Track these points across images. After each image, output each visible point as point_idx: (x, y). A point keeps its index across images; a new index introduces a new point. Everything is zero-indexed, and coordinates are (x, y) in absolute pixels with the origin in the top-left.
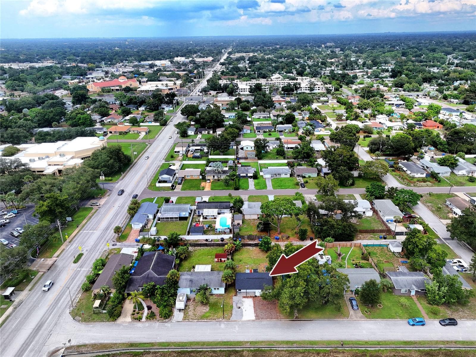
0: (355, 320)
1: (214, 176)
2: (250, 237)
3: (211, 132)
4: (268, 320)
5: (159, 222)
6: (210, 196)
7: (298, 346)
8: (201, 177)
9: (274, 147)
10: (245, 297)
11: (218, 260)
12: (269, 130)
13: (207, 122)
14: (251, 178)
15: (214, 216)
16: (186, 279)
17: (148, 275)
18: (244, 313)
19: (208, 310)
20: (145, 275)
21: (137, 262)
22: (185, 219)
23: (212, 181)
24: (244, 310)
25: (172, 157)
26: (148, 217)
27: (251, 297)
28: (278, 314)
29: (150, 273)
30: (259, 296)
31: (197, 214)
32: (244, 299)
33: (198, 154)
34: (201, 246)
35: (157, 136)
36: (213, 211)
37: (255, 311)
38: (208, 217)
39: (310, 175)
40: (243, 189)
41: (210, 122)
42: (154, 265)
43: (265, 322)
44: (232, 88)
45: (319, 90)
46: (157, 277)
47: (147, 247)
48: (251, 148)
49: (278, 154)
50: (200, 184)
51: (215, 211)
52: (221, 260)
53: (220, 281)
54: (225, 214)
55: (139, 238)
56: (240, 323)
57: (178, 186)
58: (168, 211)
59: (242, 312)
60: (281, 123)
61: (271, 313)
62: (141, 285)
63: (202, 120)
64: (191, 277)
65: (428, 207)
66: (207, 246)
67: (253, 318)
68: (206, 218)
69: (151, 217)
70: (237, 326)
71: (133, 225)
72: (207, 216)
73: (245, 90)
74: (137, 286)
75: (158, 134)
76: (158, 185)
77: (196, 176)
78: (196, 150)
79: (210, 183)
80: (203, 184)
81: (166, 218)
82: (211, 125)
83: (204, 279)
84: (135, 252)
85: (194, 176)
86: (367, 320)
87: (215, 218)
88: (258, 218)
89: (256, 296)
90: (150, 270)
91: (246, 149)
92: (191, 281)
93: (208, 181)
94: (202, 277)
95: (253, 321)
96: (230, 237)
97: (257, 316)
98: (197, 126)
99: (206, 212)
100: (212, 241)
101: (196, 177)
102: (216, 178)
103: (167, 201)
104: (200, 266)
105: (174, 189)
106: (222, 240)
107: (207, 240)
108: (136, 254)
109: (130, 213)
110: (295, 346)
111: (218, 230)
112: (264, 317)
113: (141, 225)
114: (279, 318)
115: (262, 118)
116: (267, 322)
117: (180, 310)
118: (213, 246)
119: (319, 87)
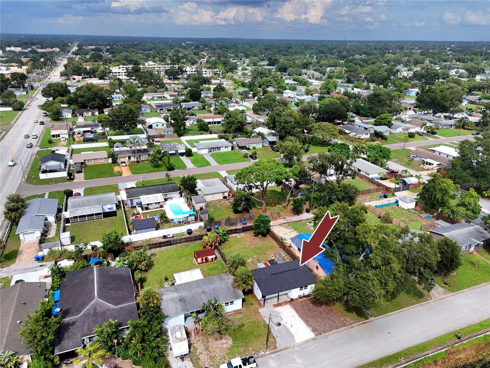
0: (441, 299)
1: (129, 158)
2: (229, 222)
3: (97, 113)
4: (334, 331)
5: (69, 224)
6: (136, 182)
7: (407, 360)
8: (110, 161)
9: (191, 123)
10: (276, 306)
11: (202, 259)
12: (174, 108)
13: (89, 100)
14: (183, 156)
15: (159, 203)
16: (171, 299)
17: (95, 309)
18: (293, 331)
19: (230, 342)
20: (89, 310)
21: (58, 293)
22: (113, 214)
23: (128, 164)
24: (289, 326)
25: (50, 142)
26: (46, 219)
27: (286, 303)
28: (342, 319)
29: (97, 304)
30: (296, 299)
31: (130, 205)
32: (278, 309)
33: (90, 136)
34: (160, 247)
35: (13, 122)
36: (156, 197)
37: (307, 322)
38: (150, 207)
39: (254, 145)
40: (179, 168)
41: (94, 100)
42: (100, 289)
43: (333, 335)
44: (103, 72)
45: (206, 74)
46: (113, 309)
47: (65, 264)
48: (163, 125)
49: (200, 130)
50: (113, 169)
51: (159, 197)
52: (206, 259)
53: (232, 289)
54: (174, 199)
55: (40, 254)
56: (297, 349)
57: (76, 175)
58: (80, 206)
59: (288, 330)
60: (185, 101)
61: (331, 320)
62: (86, 332)
63: (79, 99)
64: (180, 294)
65: (396, 162)
66: (171, 245)
67: (312, 335)
68: (147, 209)
69: (51, 219)
70: (296, 357)
71: (21, 236)
72: (148, 204)
73: (120, 74)
74: (79, 336)
75: (15, 120)
76: (42, 176)
77: (102, 159)
78: (85, 132)
79: (128, 167)
80: (116, 169)
81: (80, 217)
82: (96, 103)
83: (204, 292)
84: (46, 277)
85: (100, 159)
86: (453, 295)
87: (161, 206)
88: (225, 198)
89: (292, 300)
90: (96, 299)
91: (156, 127)
92: (182, 300)
93: (124, 164)
94: (199, 290)
95: (314, 339)
96: (200, 227)
97: (314, 330)
98: (72, 107)
99: (145, 199)
100: (173, 236)
101: (103, 161)
102: (133, 159)
103: (69, 194)
104: (182, 274)
105: (73, 179)
106: (190, 232)
107: (165, 237)
108: (49, 280)
109: (10, 219)
110: (404, 362)
111: (176, 221)
112: (326, 329)
113: (38, 234)
114: (348, 323)
115: (156, 98)
116: (336, 335)
117: (182, 358)
118: (180, 243)
119: (205, 71)
